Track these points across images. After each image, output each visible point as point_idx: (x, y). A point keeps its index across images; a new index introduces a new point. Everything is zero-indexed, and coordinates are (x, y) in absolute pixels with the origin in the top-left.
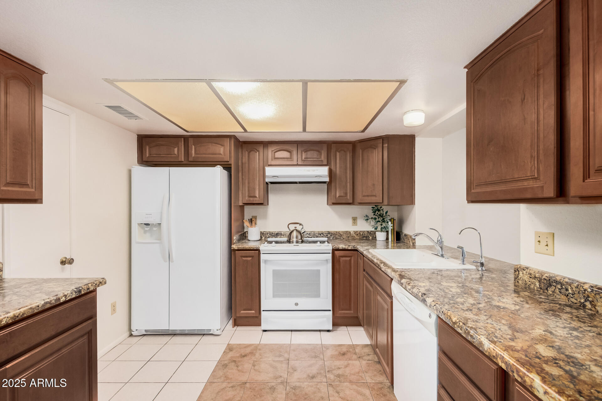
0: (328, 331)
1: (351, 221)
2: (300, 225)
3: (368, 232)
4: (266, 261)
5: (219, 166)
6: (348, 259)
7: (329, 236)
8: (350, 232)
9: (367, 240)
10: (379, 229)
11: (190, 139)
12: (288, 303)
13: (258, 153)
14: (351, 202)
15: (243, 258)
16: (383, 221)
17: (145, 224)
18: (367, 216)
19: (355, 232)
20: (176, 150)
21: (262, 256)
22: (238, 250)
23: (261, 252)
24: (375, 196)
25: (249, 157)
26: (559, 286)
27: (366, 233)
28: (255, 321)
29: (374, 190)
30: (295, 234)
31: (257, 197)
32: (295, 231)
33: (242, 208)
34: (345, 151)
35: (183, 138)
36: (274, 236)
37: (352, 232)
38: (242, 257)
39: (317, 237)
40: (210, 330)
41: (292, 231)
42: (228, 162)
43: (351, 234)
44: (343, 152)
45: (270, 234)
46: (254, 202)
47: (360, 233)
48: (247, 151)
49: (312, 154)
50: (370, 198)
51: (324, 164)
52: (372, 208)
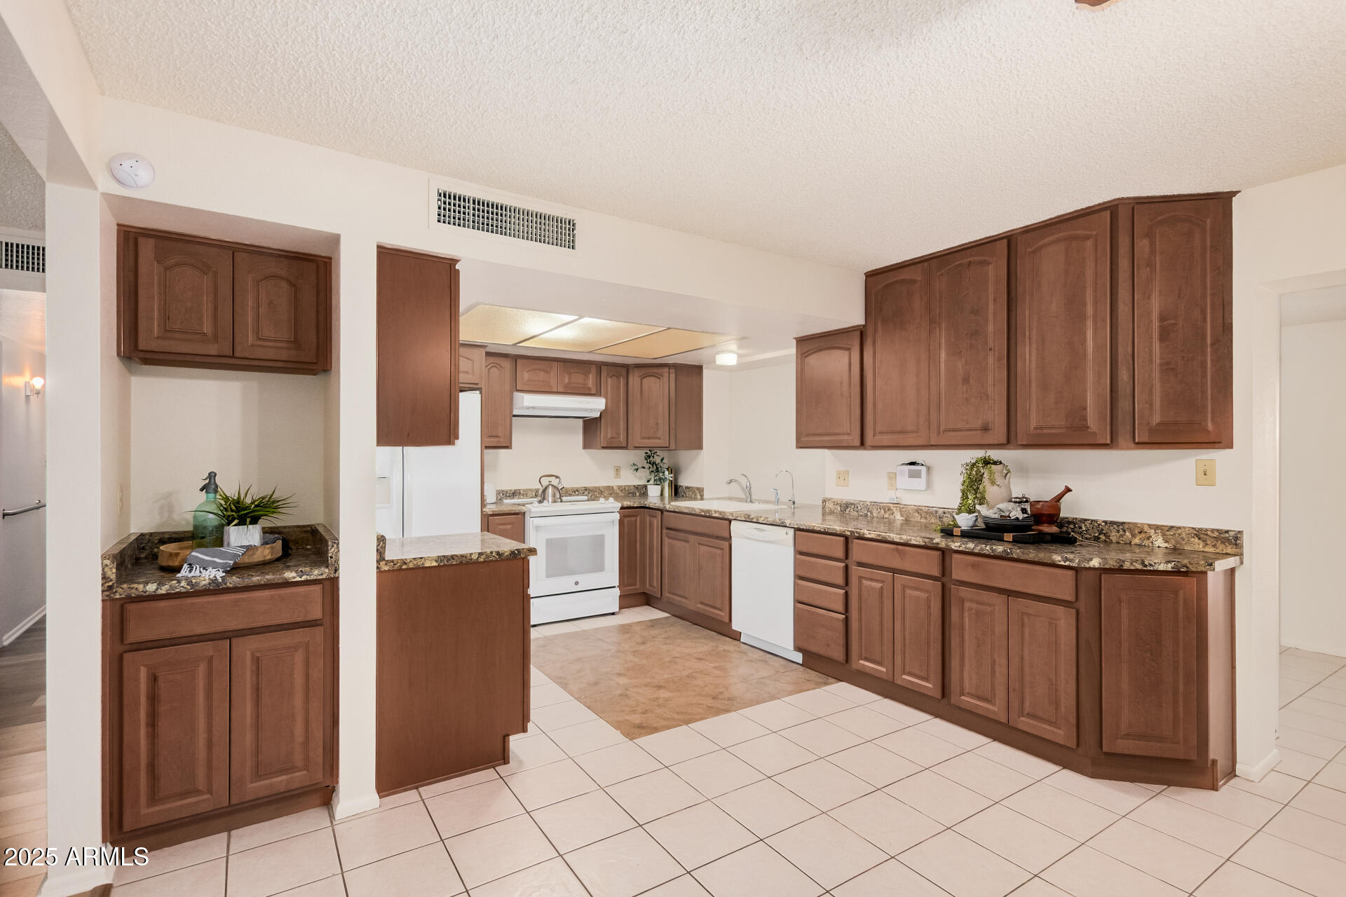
0: (613, 614)
1: (612, 473)
2: (557, 477)
3: (635, 486)
4: (537, 528)
6: (633, 519)
7: (586, 493)
8: (613, 487)
9: (633, 496)
10: (652, 482)
12: (566, 583)
13: (502, 370)
14: (624, 445)
15: (500, 527)
16: (657, 471)
18: (634, 465)
19: (619, 487)
21: (529, 520)
22: (496, 515)
24: (659, 439)
26: (853, 507)
27: (632, 488)
29: (657, 430)
30: (550, 490)
31: (501, 436)
32: (550, 486)
34: (618, 378)
36: (509, 496)
37: (615, 488)
38: (499, 524)
39: (570, 495)
41: (546, 488)
43: (613, 490)
44: (615, 378)
45: (503, 494)
46: (498, 445)
47: (625, 488)
48: (487, 366)
49: (578, 378)
50: (651, 441)
51: (592, 392)
52: (646, 453)
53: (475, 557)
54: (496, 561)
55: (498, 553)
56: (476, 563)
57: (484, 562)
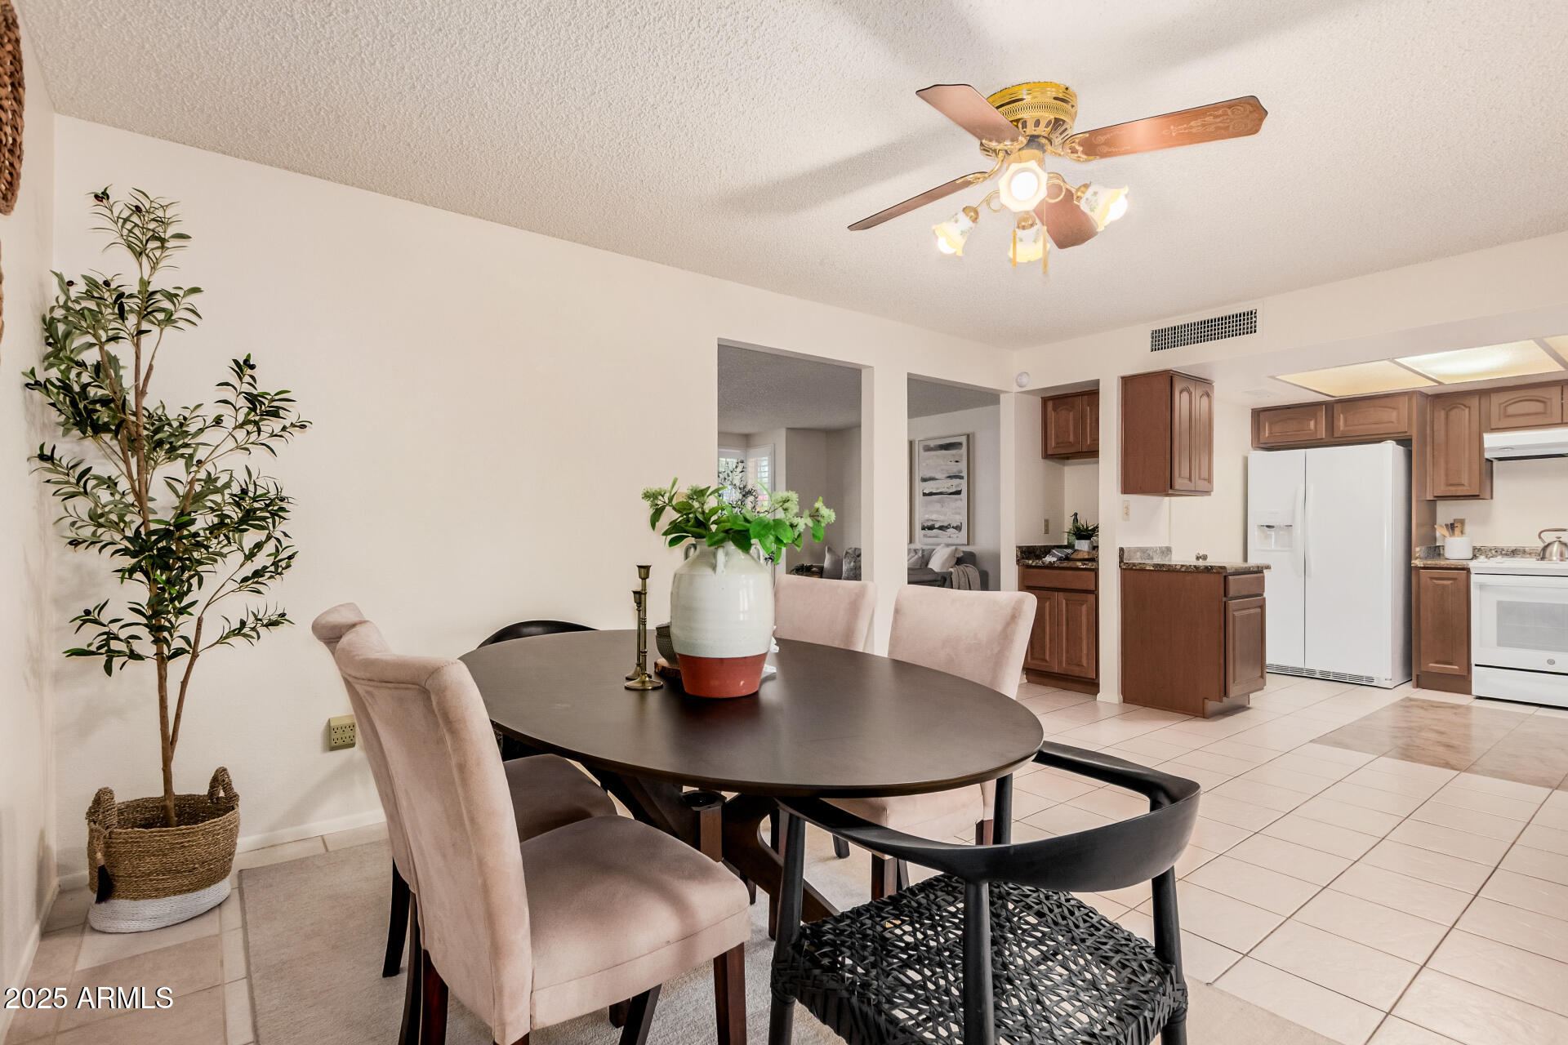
5: (1389, 441)
11: (1335, 405)
12: (1533, 658)
13: (1467, 410)
15: (1435, 581)
17: (1268, 527)
20: (1312, 423)
21: (1473, 577)
22: (1425, 568)
23: (1472, 571)
25: (1447, 418)
28: (1460, 683)
30: (1555, 547)
31: (1466, 484)
32: (1555, 542)
33: (1432, 504)
35: (1324, 407)
36: (1507, 555)
38: (1432, 578)
40: (1371, 680)
41: (1549, 544)
42: (1406, 432)
46: (1458, 494)
48: (1444, 409)
53: (1178, 567)
54: (1193, 572)
55: (1195, 566)
56: (1179, 571)
57: (1185, 572)
